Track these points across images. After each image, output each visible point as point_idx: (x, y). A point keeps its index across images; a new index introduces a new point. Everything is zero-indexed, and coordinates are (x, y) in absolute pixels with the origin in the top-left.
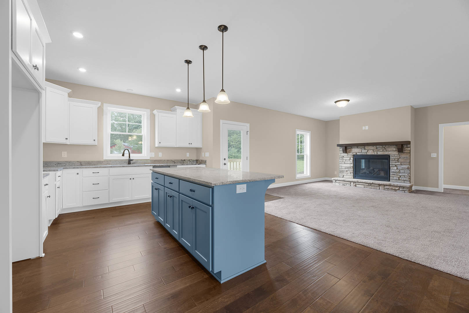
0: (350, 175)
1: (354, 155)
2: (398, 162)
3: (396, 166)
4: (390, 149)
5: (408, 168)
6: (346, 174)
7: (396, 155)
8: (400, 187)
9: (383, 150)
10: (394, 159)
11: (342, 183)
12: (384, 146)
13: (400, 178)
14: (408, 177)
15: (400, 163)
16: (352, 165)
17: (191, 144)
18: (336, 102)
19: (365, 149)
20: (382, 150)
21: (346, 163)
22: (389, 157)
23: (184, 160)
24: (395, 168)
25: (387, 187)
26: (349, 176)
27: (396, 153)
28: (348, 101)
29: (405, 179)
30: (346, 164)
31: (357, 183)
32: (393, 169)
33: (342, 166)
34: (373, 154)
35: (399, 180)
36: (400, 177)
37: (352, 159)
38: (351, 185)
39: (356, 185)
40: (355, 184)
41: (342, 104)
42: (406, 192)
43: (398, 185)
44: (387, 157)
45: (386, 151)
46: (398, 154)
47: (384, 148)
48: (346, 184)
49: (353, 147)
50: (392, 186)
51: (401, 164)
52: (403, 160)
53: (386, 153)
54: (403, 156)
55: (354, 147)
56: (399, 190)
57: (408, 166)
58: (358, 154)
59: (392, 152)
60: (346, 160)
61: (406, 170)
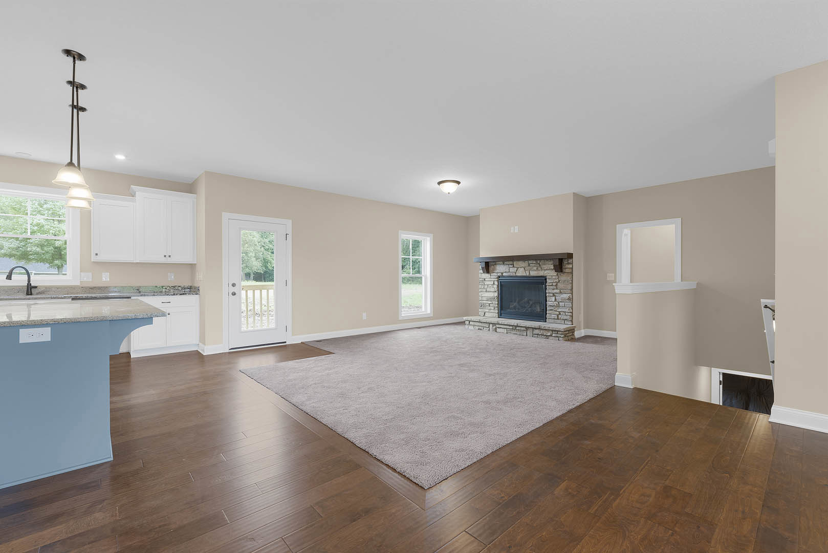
0: (493, 311)
1: (499, 277)
2: (557, 289)
3: (554, 295)
4: (545, 267)
5: (569, 299)
6: (487, 311)
7: (554, 277)
8: (552, 331)
9: (537, 268)
10: (551, 284)
11: (477, 326)
12: (539, 262)
13: (560, 316)
14: (570, 314)
15: (558, 291)
16: (496, 294)
17: (170, 256)
18: (439, 183)
19: (514, 267)
20: (535, 268)
21: (488, 290)
22: (546, 279)
23: (162, 287)
24: (553, 299)
26: (492, 314)
27: (554, 273)
29: (565, 317)
30: (488, 292)
31: (497, 326)
32: (551, 301)
33: (483, 295)
34: (524, 274)
35: (558, 319)
36: (560, 314)
37: (496, 283)
38: (489, 330)
39: (496, 328)
40: (494, 327)
41: (450, 188)
42: (560, 339)
43: (549, 327)
44: (542, 281)
45: (542, 270)
46: (556, 274)
47: (539, 264)
48: (484, 327)
49: (498, 263)
50: (543, 329)
51: (561, 293)
52: (563, 285)
53: (541, 273)
54: (563, 277)
55: (499, 263)
56: (551, 335)
57: (569, 295)
58: (504, 274)
59: (548, 272)
60: (488, 285)
61: (567, 302)
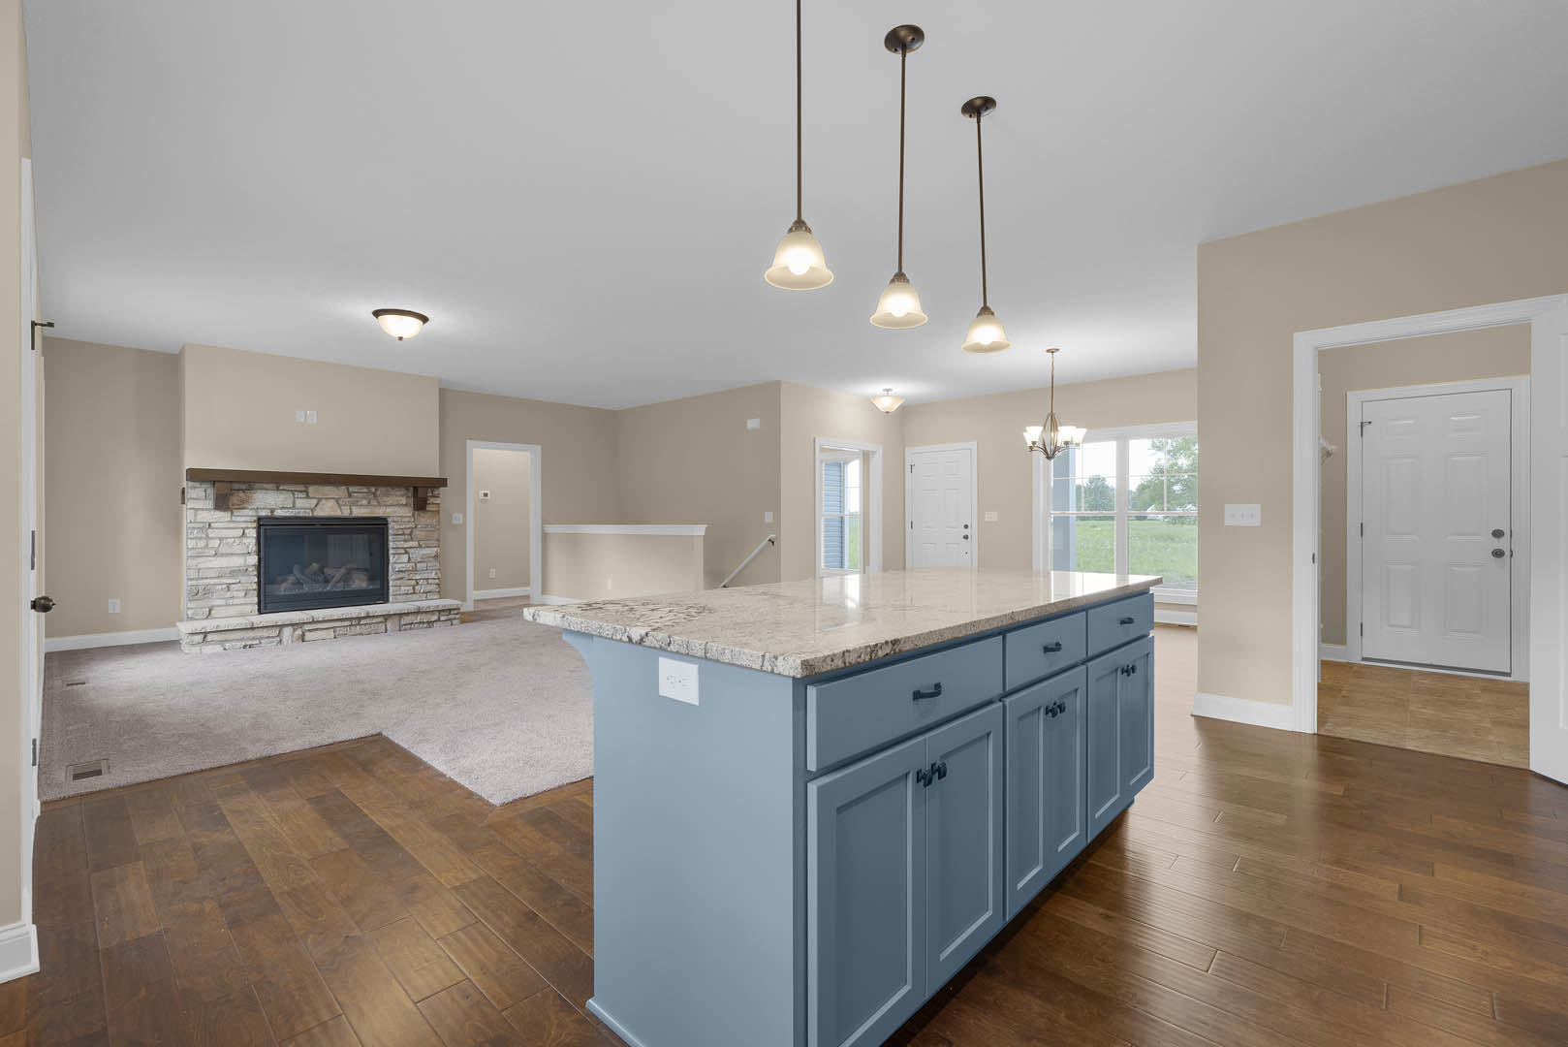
0: (242, 601)
1: (260, 519)
2: (412, 539)
3: (406, 553)
4: (390, 500)
5: (436, 557)
6: (219, 602)
7: (407, 519)
8: (439, 611)
9: (369, 503)
10: (400, 532)
11: (238, 640)
12: (373, 490)
13: (416, 588)
14: (437, 581)
15: (415, 544)
16: (253, 560)
19: (308, 497)
20: (365, 502)
21: (222, 550)
22: (386, 524)
24: (405, 558)
25: (409, 619)
26: (240, 606)
27: (407, 512)
28: (424, 319)
29: (429, 588)
30: (222, 555)
31: (307, 627)
32: (397, 562)
33: (200, 566)
34: (338, 513)
35: (414, 593)
36: (417, 584)
37: (253, 533)
38: (281, 641)
39: (303, 635)
40: (299, 632)
42: (454, 622)
43: (429, 607)
44: (376, 529)
45: (380, 505)
46: (410, 515)
47: (374, 494)
48: (262, 638)
49: (257, 485)
50: (426, 612)
51: (420, 546)
52: (423, 533)
53: (379, 512)
54: (424, 519)
55: (265, 486)
56: (439, 620)
57: (435, 549)
58: (279, 513)
59: (395, 510)
60: (221, 539)
61: (430, 562)
